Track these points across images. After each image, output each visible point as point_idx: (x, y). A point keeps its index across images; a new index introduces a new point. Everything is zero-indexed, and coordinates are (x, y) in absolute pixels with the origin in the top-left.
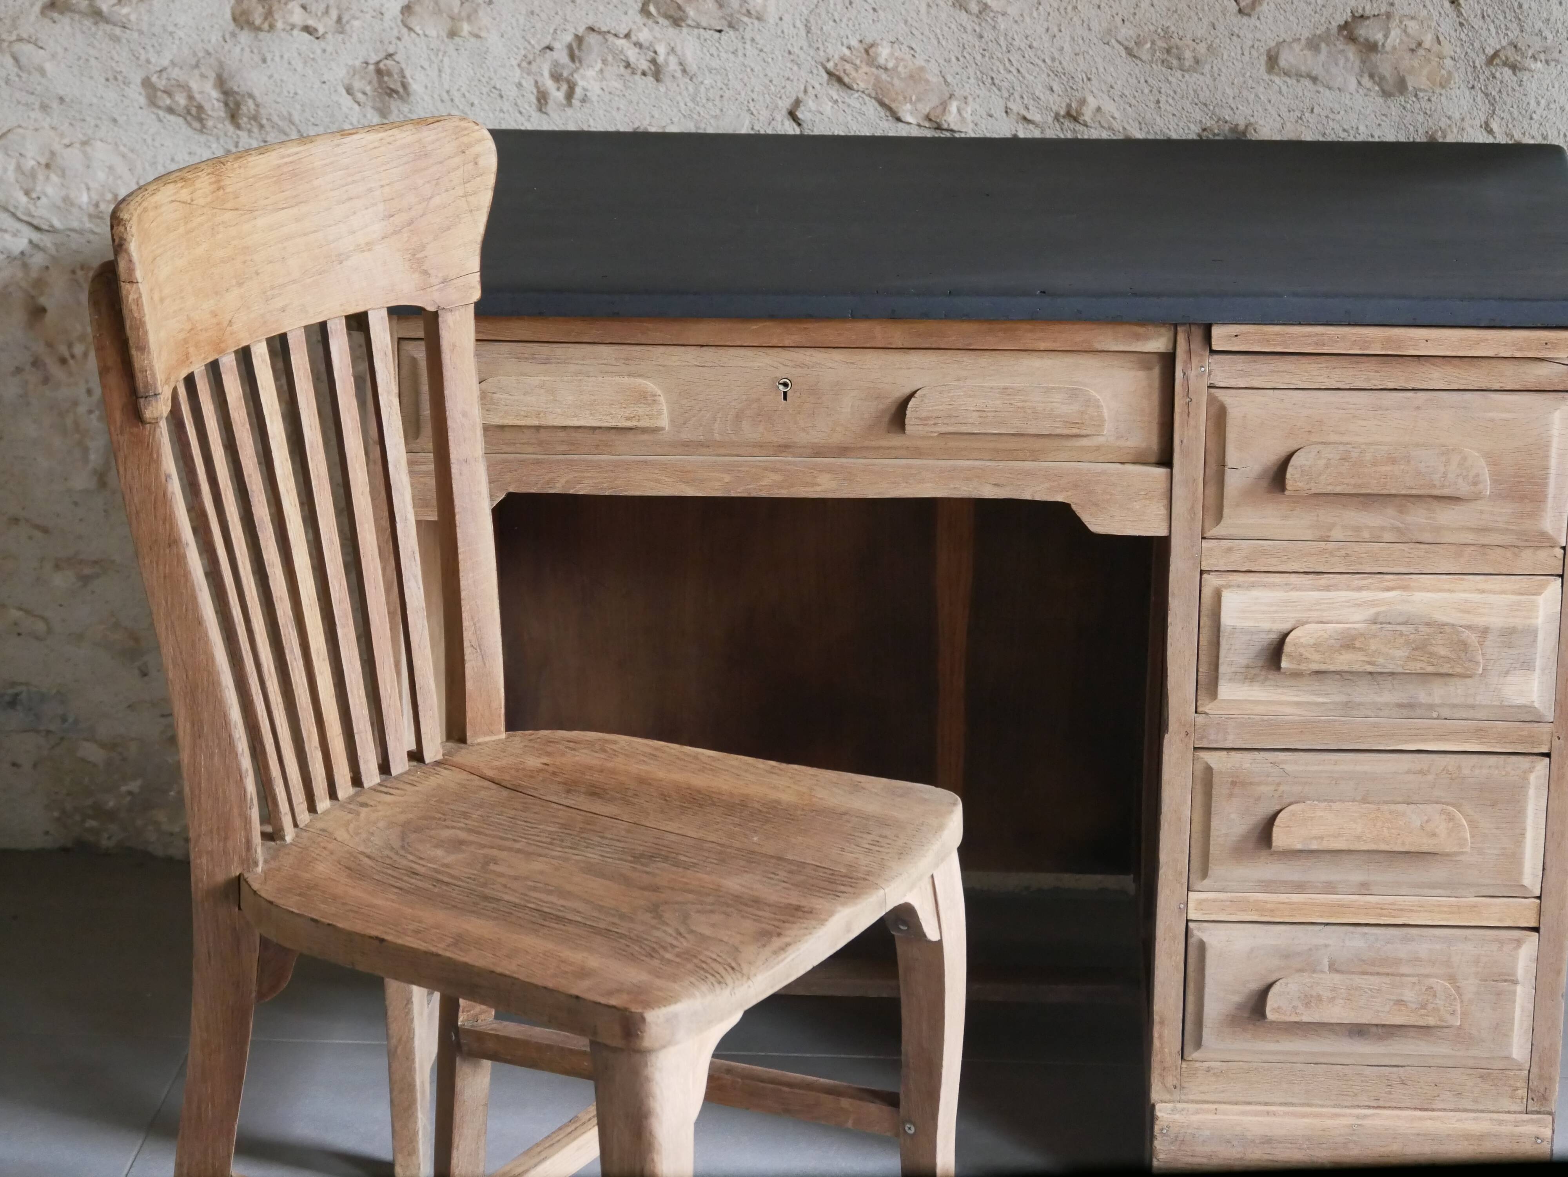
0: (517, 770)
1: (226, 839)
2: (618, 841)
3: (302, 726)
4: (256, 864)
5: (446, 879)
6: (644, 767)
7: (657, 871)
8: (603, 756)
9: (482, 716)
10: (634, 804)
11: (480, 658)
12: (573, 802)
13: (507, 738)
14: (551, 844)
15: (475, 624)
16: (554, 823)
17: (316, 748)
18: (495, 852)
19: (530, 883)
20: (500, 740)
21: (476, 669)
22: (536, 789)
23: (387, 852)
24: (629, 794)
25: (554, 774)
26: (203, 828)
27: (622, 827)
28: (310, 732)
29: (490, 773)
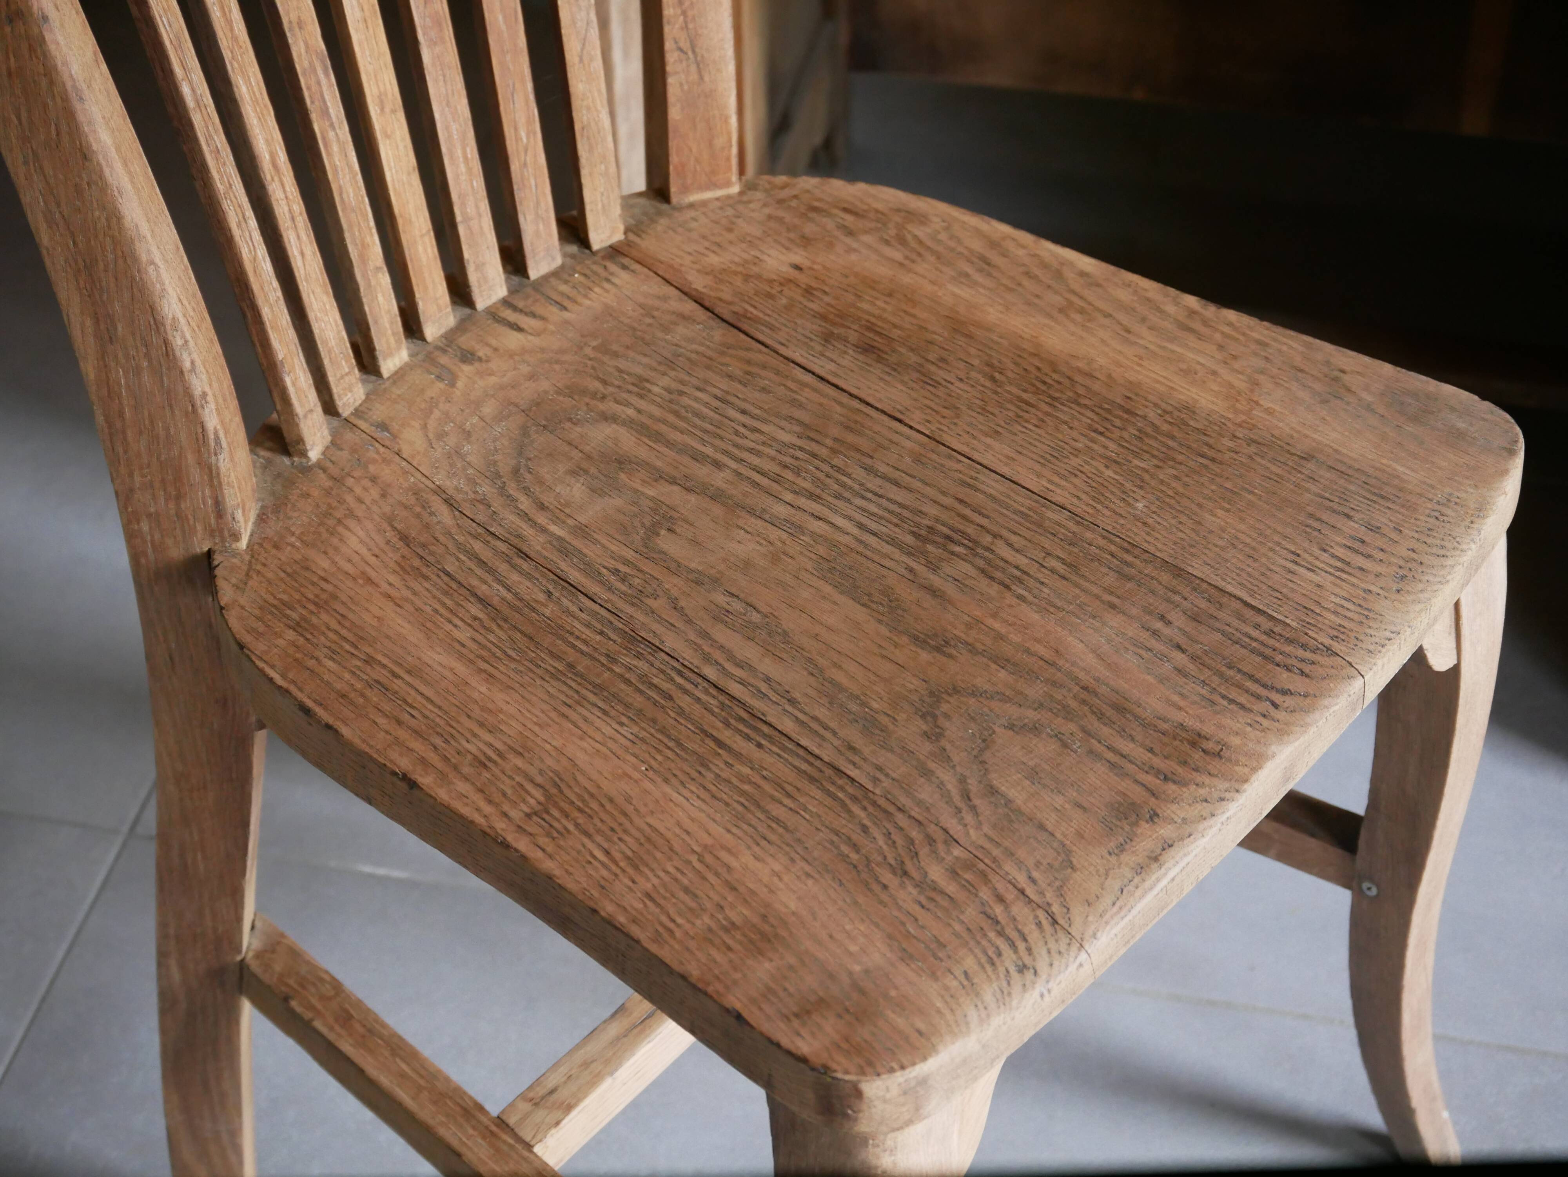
0: (747, 278)
1: (179, 497)
2: (897, 484)
3: (348, 241)
4: (236, 537)
5: (575, 576)
6: (964, 292)
7: (950, 590)
8: (898, 256)
9: (697, 161)
10: (936, 384)
11: (693, 68)
12: (832, 366)
13: (741, 193)
14: (777, 479)
15: (684, 13)
16: (790, 419)
17: (378, 269)
18: (673, 495)
19: (721, 599)
20: (729, 197)
21: (686, 87)
22: (772, 328)
23: (486, 489)
24: (931, 357)
25: (808, 291)
26: (137, 479)
27: (908, 444)
28: (364, 246)
29: (699, 283)
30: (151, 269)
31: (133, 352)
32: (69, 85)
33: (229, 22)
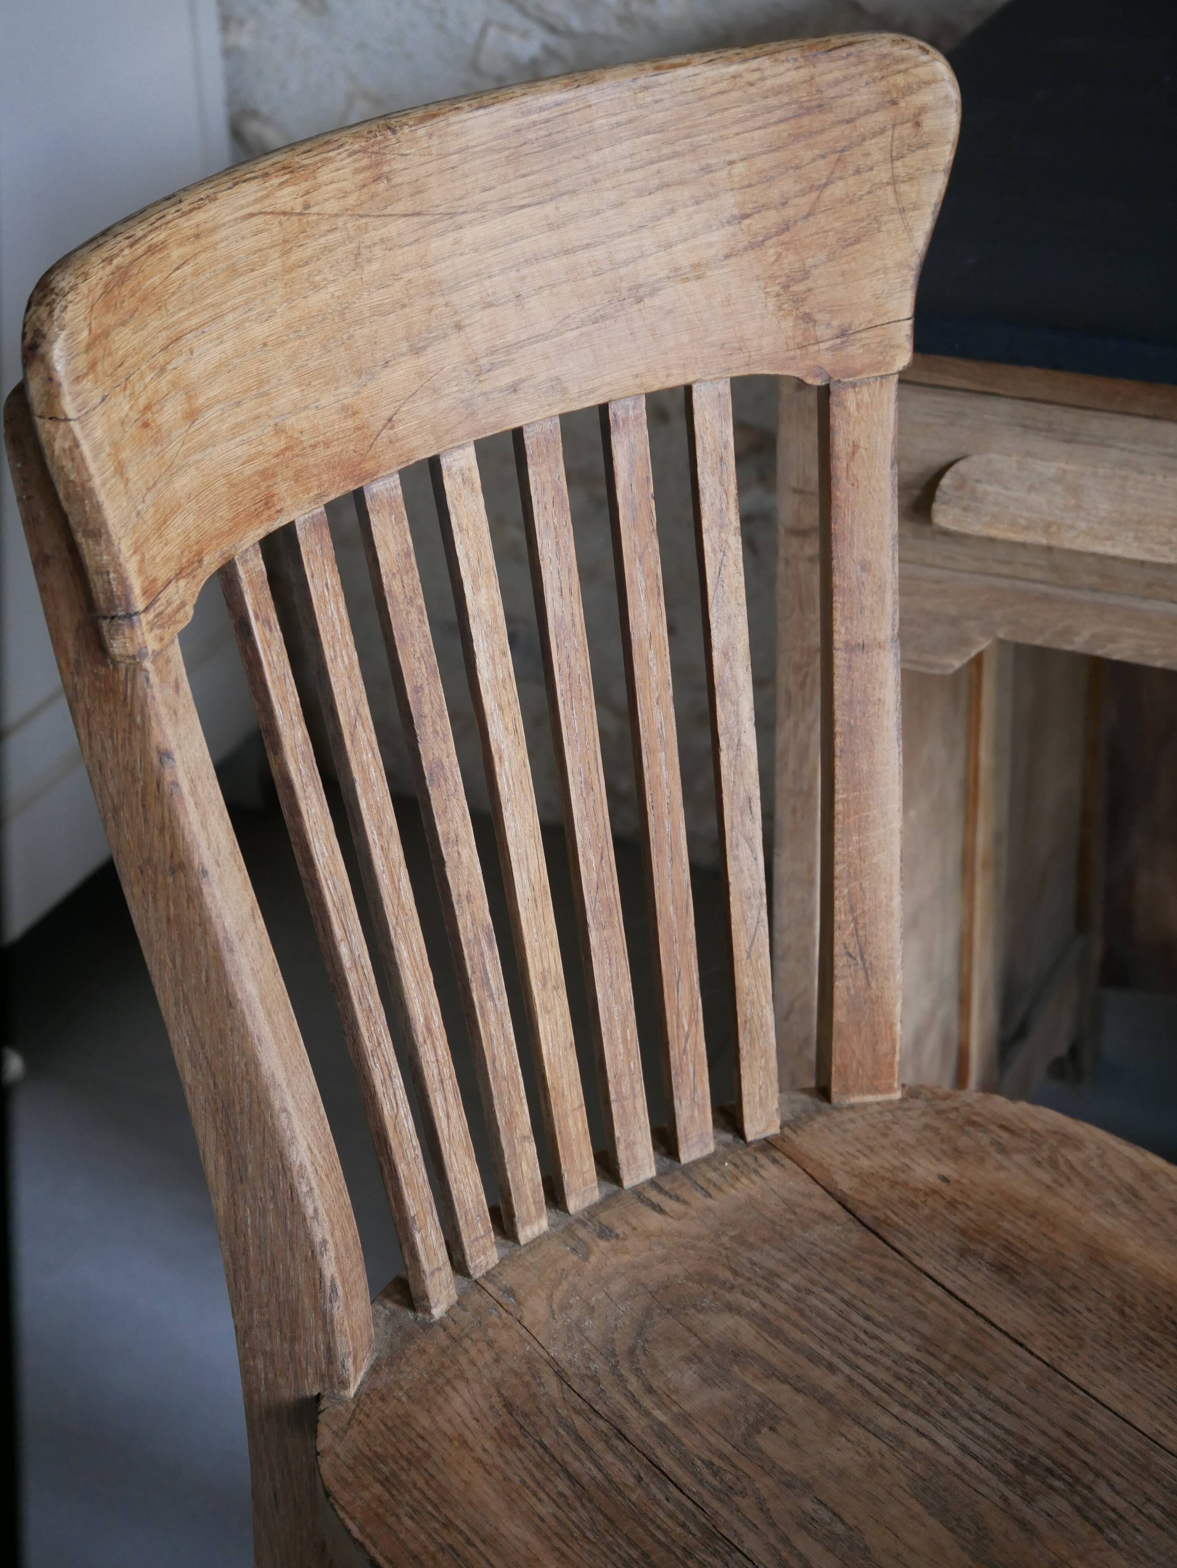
0: (894, 1184)
1: (293, 1340)
2: (1007, 1408)
3: (497, 1108)
4: (345, 1385)
5: (668, 1463)
6: (1107, 1221)
8: (1046, 1178)
9: (860, 1063)
10: (1064, 1311)
11: (861, 974)
12: (963, 1282)
13: (902, 1100)
14: (888, 1390)
15: (855, 920)
16: (913, 1330)
17: (524, 1138)
18: (783, 1394)
20: (891, 1102)
21: (853, 992)
22: (910, 1236)
23: (598, 1365)
24: (1064, 1283)
25: (952, 1204)
26: (256, 1316)
27: (1026, 1369)
28: (513, 1115)
29: (845, 1184)
30: (283, 1116)
31: (260, 1194)
32: (221, 936)
33: (397, 890)
